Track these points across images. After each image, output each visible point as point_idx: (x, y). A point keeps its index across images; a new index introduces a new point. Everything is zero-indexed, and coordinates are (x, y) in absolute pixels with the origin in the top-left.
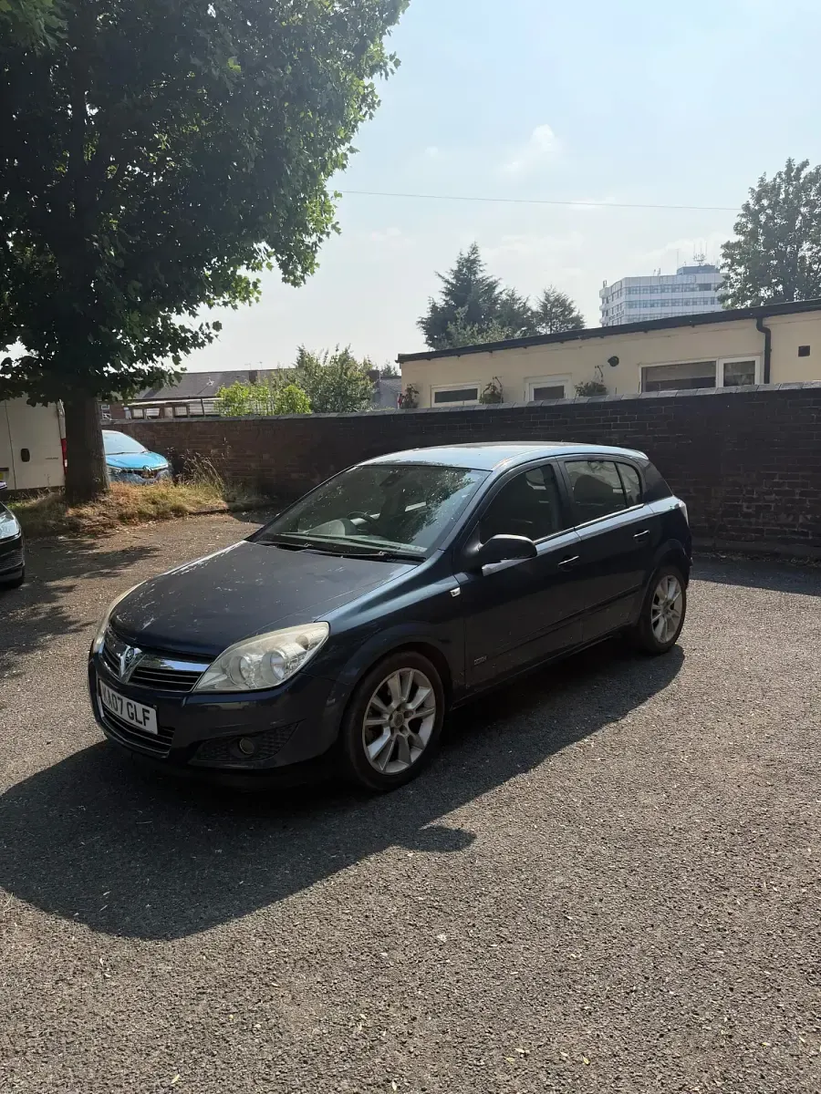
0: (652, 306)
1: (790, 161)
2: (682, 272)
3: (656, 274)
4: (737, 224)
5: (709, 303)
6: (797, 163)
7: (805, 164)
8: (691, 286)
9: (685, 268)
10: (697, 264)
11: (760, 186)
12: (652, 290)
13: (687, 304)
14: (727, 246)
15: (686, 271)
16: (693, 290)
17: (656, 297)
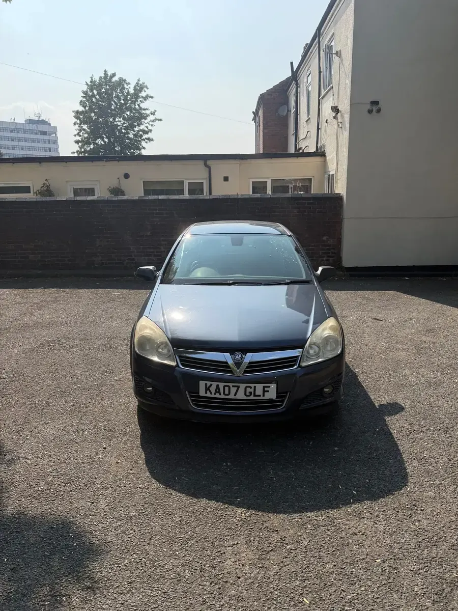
0: (12, 140)
1: (105, 71)
2: (28, 122)
3: (12, 121)
4: (81, 101)
5: (47, 142)
6: (109, 74)
7: (114, 75)
8: (35, 131)
9: (30, 120)
10: (37, 119)
11: (91, 82)
12: (11, 131)
13: (34, 142)
14: (77, 112)
15: (31, 122)
16: (36, 134)
17: (14, 135)
